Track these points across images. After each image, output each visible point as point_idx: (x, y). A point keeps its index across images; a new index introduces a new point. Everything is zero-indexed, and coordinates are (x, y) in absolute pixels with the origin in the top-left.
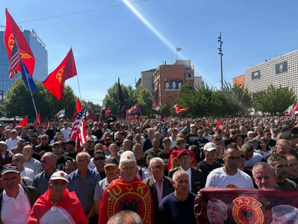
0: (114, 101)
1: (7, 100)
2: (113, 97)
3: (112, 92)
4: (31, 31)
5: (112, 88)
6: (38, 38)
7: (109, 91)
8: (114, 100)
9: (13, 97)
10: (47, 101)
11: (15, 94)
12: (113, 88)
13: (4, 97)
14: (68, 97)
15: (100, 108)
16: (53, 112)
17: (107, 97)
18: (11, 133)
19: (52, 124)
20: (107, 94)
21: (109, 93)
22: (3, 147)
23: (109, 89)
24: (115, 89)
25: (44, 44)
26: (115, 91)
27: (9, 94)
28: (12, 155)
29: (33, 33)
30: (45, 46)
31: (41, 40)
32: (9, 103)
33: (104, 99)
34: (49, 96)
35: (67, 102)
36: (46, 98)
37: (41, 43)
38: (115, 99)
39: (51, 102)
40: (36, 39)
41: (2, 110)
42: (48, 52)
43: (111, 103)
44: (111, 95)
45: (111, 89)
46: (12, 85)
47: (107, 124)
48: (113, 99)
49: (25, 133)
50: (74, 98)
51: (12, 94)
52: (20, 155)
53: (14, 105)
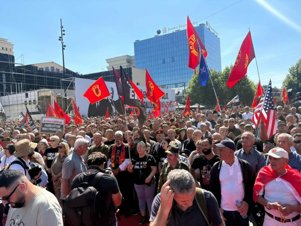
0: (298, 82)
1: (189, 90)
2: (296, 76)
3: (295, 71)
4: (205, 23)
5: (294, 66)
6: (211, 28)
7: (291, 71)
8: (298, 80)
9: (193, 87)
10: (221, 88)
11: (194, 84)
12: (297, 66)
13: (186, 88)
14: (242, 82)
15: (279, 91)
16: (228, 99)
17: (288, 77)
18: (202, 117)
19: (234, 108)
20: (288, 75)
21: (290, 73)
22: (203, 128)
23: (290, 68)
24: (299, 67)
25: (216, 33)
26: (299, 69)
27: (190, 84)
28: (210, 135)
29: (207, 25)
30: (218, 34)
31: (214, 30)
32: (190, 92)
33: (284, 80)
34: (223, 82)
35: (241, 88)
36: (221, 86)
37: (214, 32)
38: (299, 78)
39: (226, 88)
40: (210, 30)
41: (185, 99)
42: (220, 40)
43: (294, 84)
44: (294, 75)
45: (293, 68)
46: (192, 76)
47: (295, 108)
48: (296, 78)
49: (212, 117)
50: (248, 83)
51: (192, 84)
52: (217, 134)
53: (193, 94)
